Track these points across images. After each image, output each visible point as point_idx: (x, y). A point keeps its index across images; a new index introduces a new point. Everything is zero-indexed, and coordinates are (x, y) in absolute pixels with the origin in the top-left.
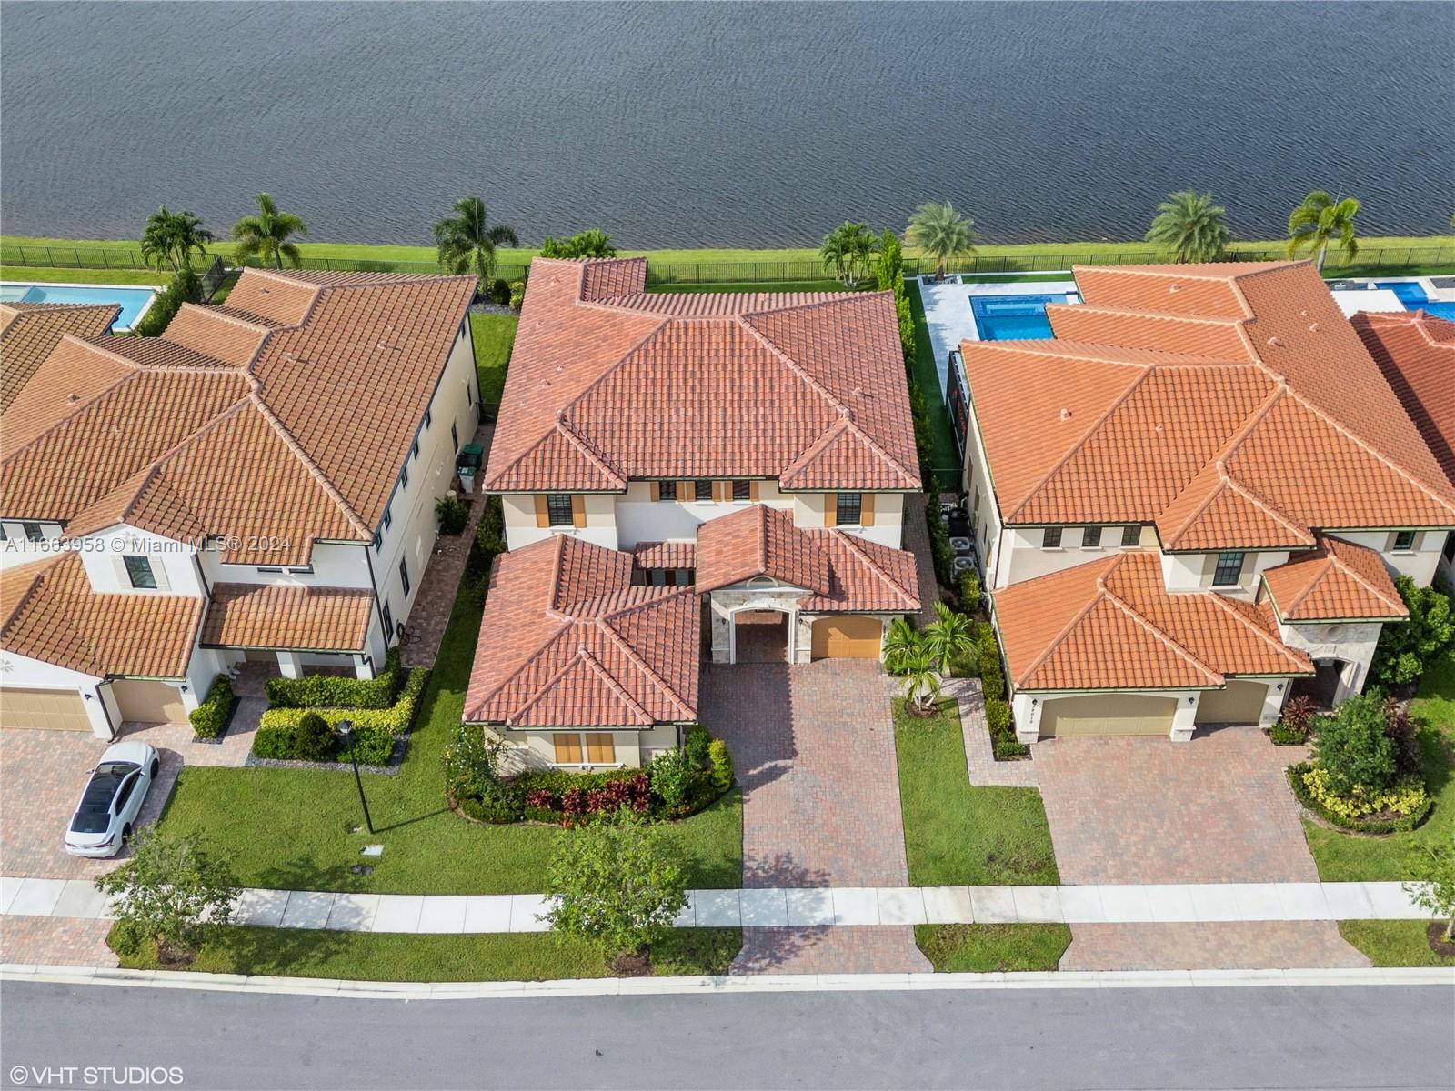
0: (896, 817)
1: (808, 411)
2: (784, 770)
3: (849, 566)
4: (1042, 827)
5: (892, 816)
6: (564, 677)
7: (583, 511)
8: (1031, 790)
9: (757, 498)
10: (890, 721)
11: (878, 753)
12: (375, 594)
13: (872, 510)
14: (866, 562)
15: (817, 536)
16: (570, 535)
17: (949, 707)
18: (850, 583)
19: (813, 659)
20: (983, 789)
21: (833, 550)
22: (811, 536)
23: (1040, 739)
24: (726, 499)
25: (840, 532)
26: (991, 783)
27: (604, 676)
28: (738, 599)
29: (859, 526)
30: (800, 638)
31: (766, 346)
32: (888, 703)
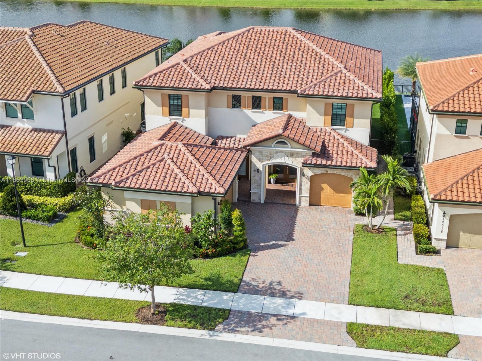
0: (347, 272)
1: (321, 65)
2: (281, 246)
3: (335, 145)
4: (445, 285)
5: (344, 272)
6: (152, 166)
7: (187, 107)
8: (439, 269)
9: (287, 109)
10: (352, 233)
11: (341, 245)
12: (65, 133)
13: (352, 116)
14: (346, 144)
15: (319, 130)
16: (180, 122)
17: (391, 231)
18: (335, 152)
19: (310, 205)
20: (406, 266)
21: (327, 137)
22: (315, 130)
23: (447, 247)
24: (269, 108)
25: (332, 129)
26: (412, 263)
27: (175, 168)
28: (267, 156)
29: (344, 127)
30: (303, 187)
31: (303, 40)
32: (352, 226)
